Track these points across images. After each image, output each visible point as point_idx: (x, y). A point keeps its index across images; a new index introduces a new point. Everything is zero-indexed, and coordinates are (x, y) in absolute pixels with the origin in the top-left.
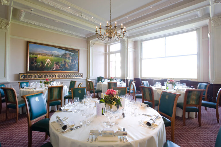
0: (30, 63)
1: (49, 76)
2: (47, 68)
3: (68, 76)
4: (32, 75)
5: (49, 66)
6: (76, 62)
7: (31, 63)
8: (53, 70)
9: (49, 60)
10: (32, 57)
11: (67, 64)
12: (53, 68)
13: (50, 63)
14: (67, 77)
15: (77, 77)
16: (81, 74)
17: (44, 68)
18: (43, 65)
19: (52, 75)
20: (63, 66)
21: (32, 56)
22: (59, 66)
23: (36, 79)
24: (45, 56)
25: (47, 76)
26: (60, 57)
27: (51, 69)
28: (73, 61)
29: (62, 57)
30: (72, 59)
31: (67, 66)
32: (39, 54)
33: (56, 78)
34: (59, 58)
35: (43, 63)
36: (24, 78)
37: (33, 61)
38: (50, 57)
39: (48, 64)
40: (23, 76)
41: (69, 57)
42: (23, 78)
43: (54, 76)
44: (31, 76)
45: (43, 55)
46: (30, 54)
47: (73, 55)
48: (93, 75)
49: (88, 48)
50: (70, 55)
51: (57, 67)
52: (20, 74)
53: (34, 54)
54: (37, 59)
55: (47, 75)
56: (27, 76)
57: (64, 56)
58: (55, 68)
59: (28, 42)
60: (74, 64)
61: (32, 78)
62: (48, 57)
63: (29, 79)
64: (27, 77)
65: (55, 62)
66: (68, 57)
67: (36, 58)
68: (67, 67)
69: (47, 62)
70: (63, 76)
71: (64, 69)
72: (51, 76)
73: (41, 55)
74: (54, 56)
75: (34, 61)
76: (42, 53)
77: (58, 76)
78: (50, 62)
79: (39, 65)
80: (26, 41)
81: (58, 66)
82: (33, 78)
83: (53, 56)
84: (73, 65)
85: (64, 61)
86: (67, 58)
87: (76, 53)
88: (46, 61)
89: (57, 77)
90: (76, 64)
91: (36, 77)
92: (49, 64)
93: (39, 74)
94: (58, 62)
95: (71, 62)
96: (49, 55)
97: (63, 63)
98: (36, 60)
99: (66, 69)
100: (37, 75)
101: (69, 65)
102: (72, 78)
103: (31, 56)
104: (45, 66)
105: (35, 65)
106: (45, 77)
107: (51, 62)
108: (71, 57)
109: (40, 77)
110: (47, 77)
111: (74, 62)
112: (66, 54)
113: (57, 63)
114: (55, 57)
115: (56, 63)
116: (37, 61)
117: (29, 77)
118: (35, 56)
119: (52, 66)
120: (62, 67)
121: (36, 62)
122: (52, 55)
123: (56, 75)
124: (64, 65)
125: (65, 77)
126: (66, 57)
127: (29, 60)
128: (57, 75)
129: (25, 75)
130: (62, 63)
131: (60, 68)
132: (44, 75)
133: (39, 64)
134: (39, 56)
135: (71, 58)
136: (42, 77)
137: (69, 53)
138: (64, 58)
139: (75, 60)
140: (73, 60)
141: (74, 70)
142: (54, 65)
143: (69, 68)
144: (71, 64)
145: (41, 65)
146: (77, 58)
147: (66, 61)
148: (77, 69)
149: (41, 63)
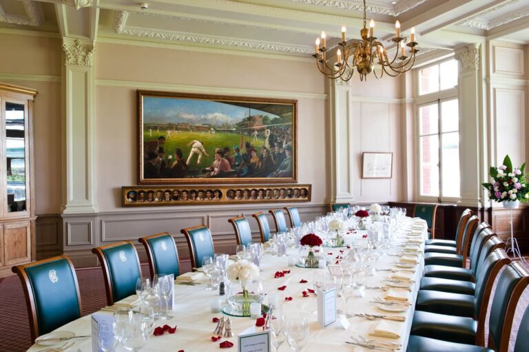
0: (147, 156)
1: (200, 194)
2: (193, 170)
3: (261, 193)
4: (152, 192)
5: (198, 162)
6: (284, 146)
7: (150, 155)
8: (212, 173)
9: (198, 144)
10: (152, 138)
11: (254, 154)
12: (213, 170)
13: (203, 153)
14: (256, 196)
15: (290, 196)
16: (307, 188)
17: (184, 168)
18: (182, 162)
19: (211, 191)
20: (243, 162)
21: (151, 133)
22: (230, 160)
23: (163, 202)
24: (187, 130)
25: (194, 195)
26: (231, 131)
27: (205, 171)
28: (276, 141)
29: (237, 132)
30: (271, 136)
31: (254, 159)
32: (170, 127)
33: (222, 200)
34: (229, 135)
35: (181, 153)
36: (134, 199)
37: (155, 149)
38: (203, 134)
39: (196, 155)
40: (132, 195)
41: (263, 130)
42: (130, 200)
43: (217, 194)
44: (150, 195)
45: (182, 129)
46: (147, 128)
47: (275, 121)
48: (349, 191)
49: (327, 92)
50: (264, 124)
51: (223, 166)
52: (124, 188)
53: (155, 128)
54: (166, 141)
55: (195, 191)
56: (142, 194)
57: (246, 126)
58: (216, 169)
59: (138, 94)
61: (153, 200)
62: (196, 133)
63: (146, 202)
64: (140, 198)
65: (217, 149)
66: (258, 131)
67: (162, 138)
68: (254, 164)
69: (193, 150)
70: (246, 194)
71: (245, 172)
72: (209, 194)
73: (177, 129)
74: (215, 129)
75: (158, 148)
76: (179, 124)
77: (228, 194)
78: (201, 150)
79: (170, 160)
80: (136, 89)
81: (227, 161)
82: (157, 199)
83: (209, 129)
84: (275, 158)
85: (244, 146)
86: (256, 133)
87: (284, 115)
88: (191, 147)
89: (225, 198)
90: (287, 153)
91: (163, 197)
92: (200, 157)
93: (172, 190)
94: (227, 149)
95: (267, 145)
96: (198, 129)
97: (243, 151)
98: (162, 146)
99: (252, 171)
100: (167, 191)
101: (261, 158)
102: (273, 199)
103: (147, 133)
104: (187, 163)
105: (159, 161)
106: (191, 198)
107: (204, 150)
108: (268, 128)
109: (176, 198)
110: (196, 197)
111: (280, 144)
112: (250, 118)
113: (224, 152)
114: (217, 131)
115: (219, 153)
116: (165, 149)
117: (146, 198)
118: (158, 133)
119: (207, 161)
120: (238, 165)
121: (161, 150)
122: (207, 128)
123: (222, 191)
124: (247, 157)
125: (249, 196)
126: (254, 130)
127: (144, 147)
128: (224, 192)
129: (137, 190)
130: (238, 150)
131: (233, 167)
132: (187, 192)
133: (170, 157)
134: (169, 132)
135: (268, 133)
136: (182, 198)
137: (261, 116)
138: (246, 134)
139: (284, 138)
140: (276, 137)
141: (280, 171)
142: (214, 160)
143: (262, 165)
144: (268, 151)
145: (176, 162)
146: (288, 132)
147: (251, 143)
148: (288, 168)
149: (176, 156)
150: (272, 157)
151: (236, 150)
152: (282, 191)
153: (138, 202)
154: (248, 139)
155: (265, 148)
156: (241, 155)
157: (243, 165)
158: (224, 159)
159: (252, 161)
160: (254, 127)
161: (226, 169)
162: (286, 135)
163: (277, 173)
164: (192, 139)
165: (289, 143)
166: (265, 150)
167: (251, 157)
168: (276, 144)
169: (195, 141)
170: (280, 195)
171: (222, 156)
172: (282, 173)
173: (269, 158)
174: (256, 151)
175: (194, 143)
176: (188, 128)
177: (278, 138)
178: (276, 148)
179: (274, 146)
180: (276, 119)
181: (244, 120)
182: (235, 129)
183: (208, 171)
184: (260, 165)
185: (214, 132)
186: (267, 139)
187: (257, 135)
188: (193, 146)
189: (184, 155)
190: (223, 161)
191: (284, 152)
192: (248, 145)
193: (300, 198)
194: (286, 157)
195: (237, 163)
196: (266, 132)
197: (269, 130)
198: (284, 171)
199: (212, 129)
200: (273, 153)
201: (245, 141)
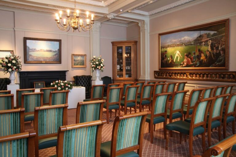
1: (179, 75)
2: (176, 64)
3: (205, 75)
4: (163, 73)
5: (178, 60)
6: (219, 49)
7: (162, 59)
8: (184, 65)
11: (202, 55)
12: (184, 64)
14: (203, 77)
15: (223, 78)
17: (173, 63)
18: (173, 61)
20: (197, 59)
21: (163, 50)
22: (191, 59)
23: (167, 77)
24: (174, 47)
26: (191, 44)
27: (181, 64)
28: (215, 46)
29: (194, 44)
30: (212, 44)
31: (203, 58)
32: (169, 46)
33: (187, 78)
34: (190, 46)
37: (164, 56)
38: (180, 48)
39: (177, 57)
40: (157, 74)
41: (207, 41)
43: (185, 75)
46: (161, 48)
47: (214, 35)
50: (208, 37)
51: (188, 62)
53: (164, 48)
55: (177, 74)
57: (198, 40)
58: (185, 63)
59: (159, 35)
60: (217, 53)
61: (163, 76)
62: (177, 48)
64: (160, 75)
66: (204, 42)
67: (166, 51)
68: (202, 60)
69: (176, 55)
70: (198, 76)
71: (198, 64)
73: (171, 47)
75: (165, 56)
76: (171, 45)
77: (190, 75)
78: (179, 55)
81: (189, 59)
82: (165, 76)
84: (214, 56)
85: (198, 51)
86: (204, 43)
87: (220, 30)
90: (221, 52)
91: (166, 75)
94: (190, 54)
96: (178, 45)
97: (197, 54)
98: (166, 54)
99: (202, 64)
101: (206, 56)
102: (212, 79)
103: (162, 50)
104: (174, 61)
105: (165, 61)
106: (176, 76)
107: (180, 55)
108: (210, 40)
110: (178, 76)
111: (217, 48)
112: (201, 36)
113: (188, 55)
114: (186, 45)
115: (186, 55)
120: (195, 61)
121: (166, 56)
122: (181, 44)
124: (199, 57)
125: (200, 77)
126: (202, 42)
127: (161, 55)
130: (194, 54)
131: (192, 62)
132: (174, 73)
133: (169, 59)
134: (168, 48)
135: (210, 43)
136: (173, 76)
137: (206, 34)
138: (198, 44)
139: (219, 44)
140: (215, 44)
141: (217, 63)
142: (184, 59)
143: (207, 60)
144: (210, 53)
145: (170, 61)
146: (222, 40)
147: (201, 49)
148: (222, 61)
149: (170, 58)
150: (212, 56)
151: (194, 53)
152: (217, 75)
153: (159, 77)
154: (199, 47)
155: (208, 51)
156: (196, 56)
157: (197, 61)
158: (188, 58)
159: (202, 58)
160: (203, 40)
161: (189, 63)
162: (221, 42)
163: (215, 65)
164: (175, 50)
165: (223, 46)
166: (208, 52)
167: (201, 56)
168: (214, 48)
169: (177, 51)
170: (216, 77)
171: (188, 57)
172: (218, 65)
173: (210, 56)
174: (203, 53)
175: (176, 52)
176: (175, 45)
177: (216, 45)
178: (215, 50)
179: (214, 49)
180: (215, 33)
181: (198, 37)
182: (193, 43)
183: (182, 64)
184: (206, 60)
185: (184, 46)
186: (210, 46)
187: (204, 44)
188: (176, 53)
189: (173, 57)
190: (188, 59)
191: (220, 52)
192: (199, 50)
193: (230, 80)
194: (221, 55)
195: (194, 60)
196: (209, 42)
197: (211, 41)
198: (219, 63)
199: (184, 45)
200: (213, 54)
201: (198, 49)
